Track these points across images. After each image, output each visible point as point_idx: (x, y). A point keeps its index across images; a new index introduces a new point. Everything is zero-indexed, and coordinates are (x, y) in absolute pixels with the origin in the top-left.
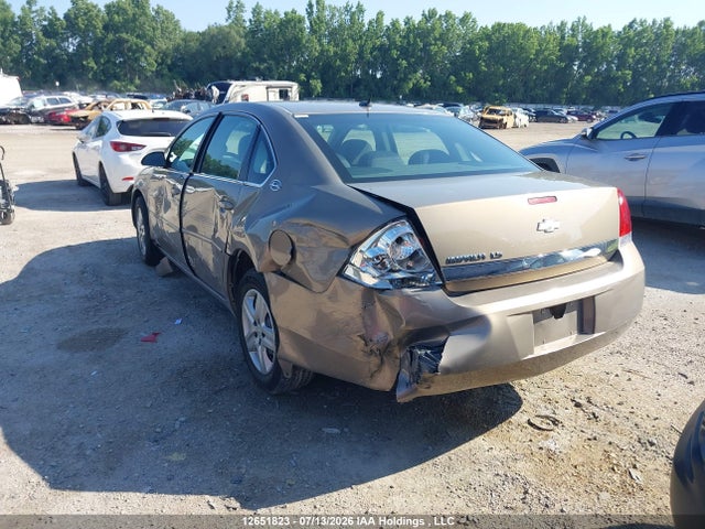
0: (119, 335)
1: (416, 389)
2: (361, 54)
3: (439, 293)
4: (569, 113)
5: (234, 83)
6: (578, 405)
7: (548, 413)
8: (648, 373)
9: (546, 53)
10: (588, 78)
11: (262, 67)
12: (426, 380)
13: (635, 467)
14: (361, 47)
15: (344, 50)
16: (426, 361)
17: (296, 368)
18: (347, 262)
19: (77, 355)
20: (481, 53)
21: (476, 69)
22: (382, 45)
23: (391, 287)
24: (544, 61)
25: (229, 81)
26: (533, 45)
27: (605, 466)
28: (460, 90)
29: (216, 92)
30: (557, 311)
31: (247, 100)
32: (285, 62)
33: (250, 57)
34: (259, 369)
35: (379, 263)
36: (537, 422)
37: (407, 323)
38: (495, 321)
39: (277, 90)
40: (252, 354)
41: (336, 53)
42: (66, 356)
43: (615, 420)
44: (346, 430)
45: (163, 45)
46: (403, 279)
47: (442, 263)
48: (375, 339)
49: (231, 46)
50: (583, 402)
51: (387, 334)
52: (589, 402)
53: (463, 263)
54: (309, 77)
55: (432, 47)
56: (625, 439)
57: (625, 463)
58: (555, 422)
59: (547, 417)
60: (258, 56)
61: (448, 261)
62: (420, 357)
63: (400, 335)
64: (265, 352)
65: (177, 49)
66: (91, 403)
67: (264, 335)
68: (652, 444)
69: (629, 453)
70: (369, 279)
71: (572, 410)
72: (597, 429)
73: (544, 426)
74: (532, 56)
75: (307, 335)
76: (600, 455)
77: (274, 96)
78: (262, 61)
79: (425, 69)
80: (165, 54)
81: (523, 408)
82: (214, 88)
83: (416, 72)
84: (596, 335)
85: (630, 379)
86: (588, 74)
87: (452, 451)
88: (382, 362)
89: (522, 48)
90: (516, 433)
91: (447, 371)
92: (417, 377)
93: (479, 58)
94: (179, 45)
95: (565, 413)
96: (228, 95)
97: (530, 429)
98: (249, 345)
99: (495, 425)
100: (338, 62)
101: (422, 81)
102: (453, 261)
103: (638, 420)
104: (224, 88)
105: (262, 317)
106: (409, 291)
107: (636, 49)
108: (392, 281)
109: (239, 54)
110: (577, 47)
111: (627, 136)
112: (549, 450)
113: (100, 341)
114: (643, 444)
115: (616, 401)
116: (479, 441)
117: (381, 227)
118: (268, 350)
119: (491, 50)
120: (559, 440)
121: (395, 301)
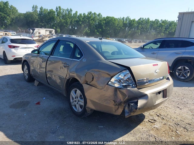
0: (28, 103)
1: (130, 114)
2: (71, 22)
3: (136, 89)
4: (126, 41)
5: (36, 29)
6: (158, 116)
7: (152, 118)
8: (170, 107)
9: (120, 25)
10: (130, 32)
11: (43, 24)
12: (134, 111)
13: (177, 130)
14: (71, 20)
15: (66, 21)
16: (133, 106)
17: (91, 110)
18: (110, 81)
19: (17, 109)
20: (103, 24)
21: (102, 28)
22: (77, 20)
23: (123, 87)
24: (119, 27)
25: (34, 28)
26: (117, 23)
27: (170, 131)
28: (98, 33)
29: (31, 31)
30: (159, 93)
31: (40, 34)
32: (49, 24)
33: (39, 22)
34: (77, 111)
35: (119, 81)
36: (150, 121)
37: (128, 97)
38: (149, 95)
39: (49, 31)
40: (73, 107)
41: (64, 22)
42: (14, 110)
43: (168, 119)
44: (105, 126)
45: (12, 16)
46: (125, 86)
47: (137, 81)
48: (117, 101)
49: (33, 18)
50: (159, 115)
51: (121, 100)
52: (160, 115)
53: (141, 81)
54: (56, 28)
55: (90, 22)
56: (172, 124)
57: (175, 130)
58: (155, 120)
59: (152, 119)
60: (42, 21)
61: (138, 80)
62: (132, 106)
63: (125, 100)
64: (79, 106)
65: (17, 18)
66: (28, 124)
67: (79, 101)
68: (178, 124)
69: (174, 127)
70: (117, 85)
71: (157, 117)
72: (164, 122)
73: (152, 122)
74: (116, 26)
75: (97, 101)
76: (168, 128)
77: (48, 33)
78: (43, 23)
79: (88, 27)
80: (13, 19)
81: (146, 117)
82: (31, 30)
83: (86, 28)
84: (167, 98)
85: (167, 109)
86: (130, 31)
87: (134, 130)
88: (119, 107)
89: (114, 23)
90: (147, 124)
91: (139, 109)
92: (131, 111)
93: (103, 25)
94: (17, 17)
95: (156, 118)
96: (34, 32)
97: (150, 123)
98: (72, 104)
99: (141, 122)
100: (65, 24)
101: (88, 31)
102: (139, 80)
103: (173, 119)
104: (33, 30)
105: (79, 96)
106: (129, 88)
107: (141, 25)
108: (123, 86)
109: (36, 20)
110: (127, 24)
111: (151, 48)
112: (156, 128)
113: (23, 105)
114: (177, 125)
115: (166, 115)
116: (139, 127)
117: (121, 72)
118: (80, 105)
119: (106, 23)
120: (157, 125)
121: (124, 91)
